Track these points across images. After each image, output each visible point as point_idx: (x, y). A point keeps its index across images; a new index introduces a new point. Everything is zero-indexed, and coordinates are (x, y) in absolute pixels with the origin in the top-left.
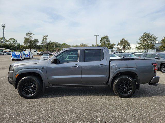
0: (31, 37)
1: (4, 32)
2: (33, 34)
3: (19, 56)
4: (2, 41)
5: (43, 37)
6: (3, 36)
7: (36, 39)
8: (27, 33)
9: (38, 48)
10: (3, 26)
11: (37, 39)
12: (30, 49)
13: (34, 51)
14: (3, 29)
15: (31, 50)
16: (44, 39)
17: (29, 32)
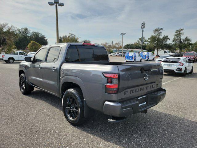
0: (159, 34)
1: (143, 31)
2: (162, 30)
3: (132, 57)
4: (141, 41)
5: (176, 32)
6: (142, 36)
7: (165, 36)
8: (155, 29)
9: (169, 47)
10: (143, 25)
11: (167, 36)
12: (158, 49)
13: (165, 52)
14: (143, 28)
15: (158, 51)
16: (177, 35)
17: (157, 28)
